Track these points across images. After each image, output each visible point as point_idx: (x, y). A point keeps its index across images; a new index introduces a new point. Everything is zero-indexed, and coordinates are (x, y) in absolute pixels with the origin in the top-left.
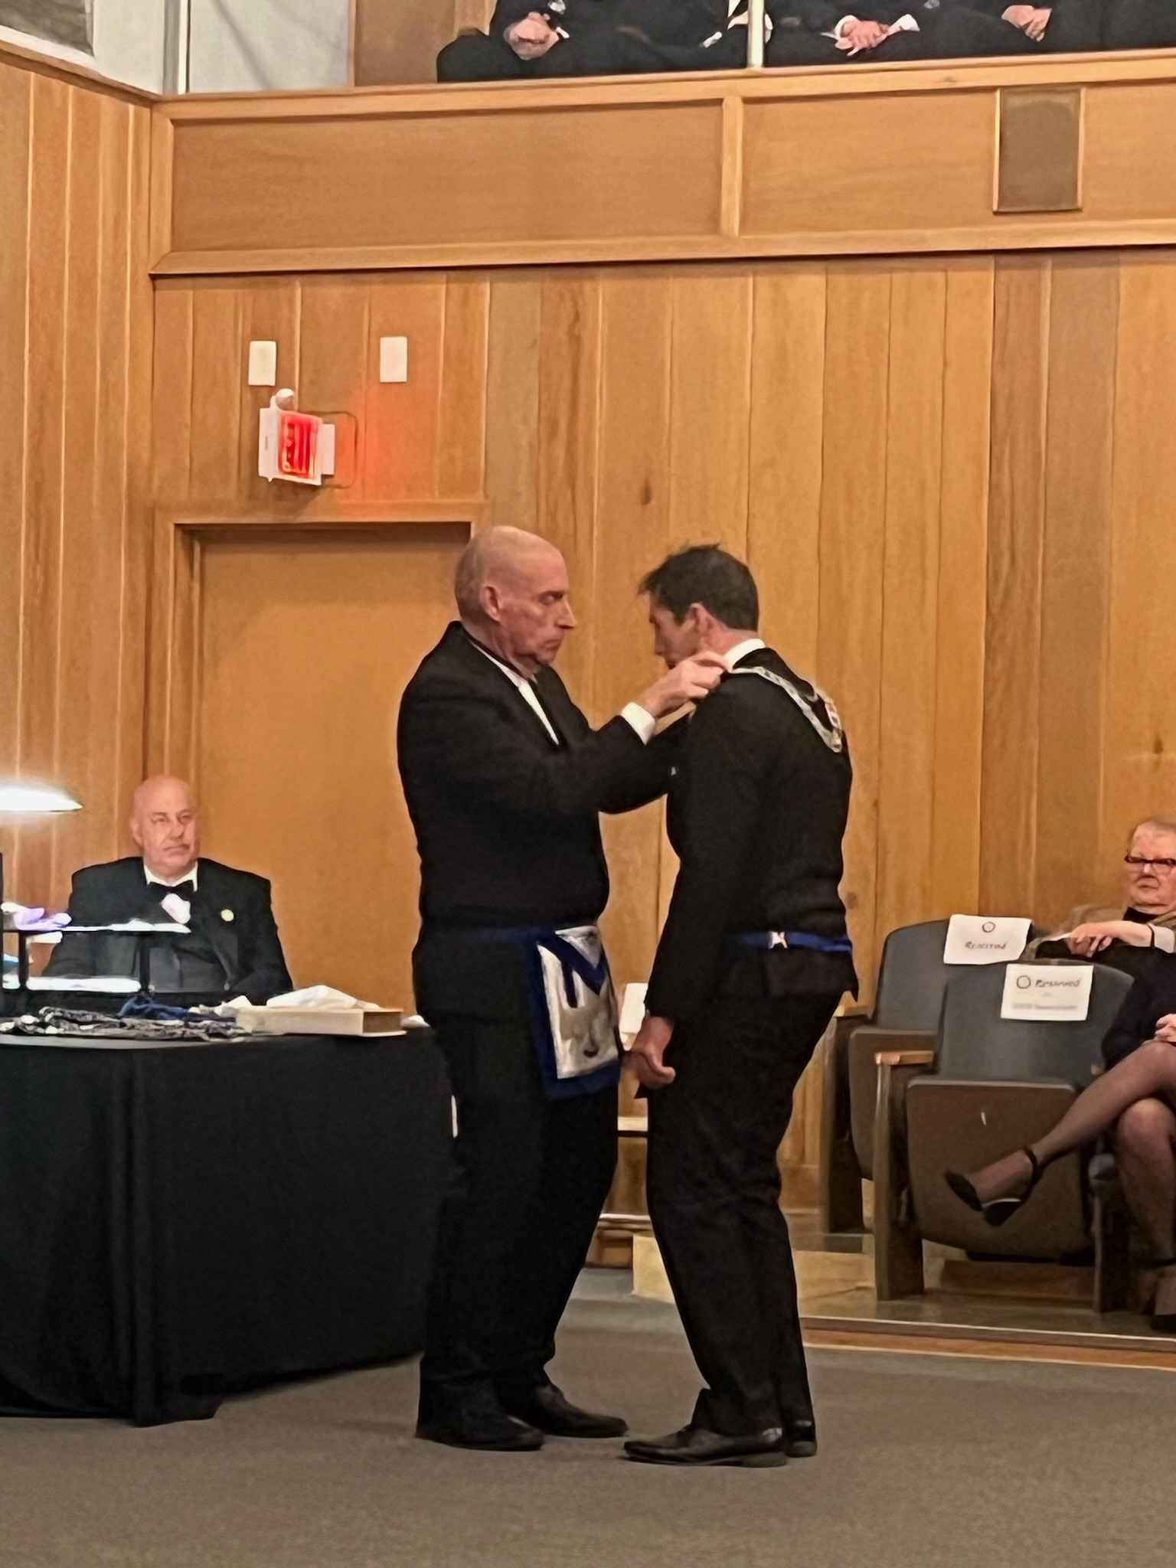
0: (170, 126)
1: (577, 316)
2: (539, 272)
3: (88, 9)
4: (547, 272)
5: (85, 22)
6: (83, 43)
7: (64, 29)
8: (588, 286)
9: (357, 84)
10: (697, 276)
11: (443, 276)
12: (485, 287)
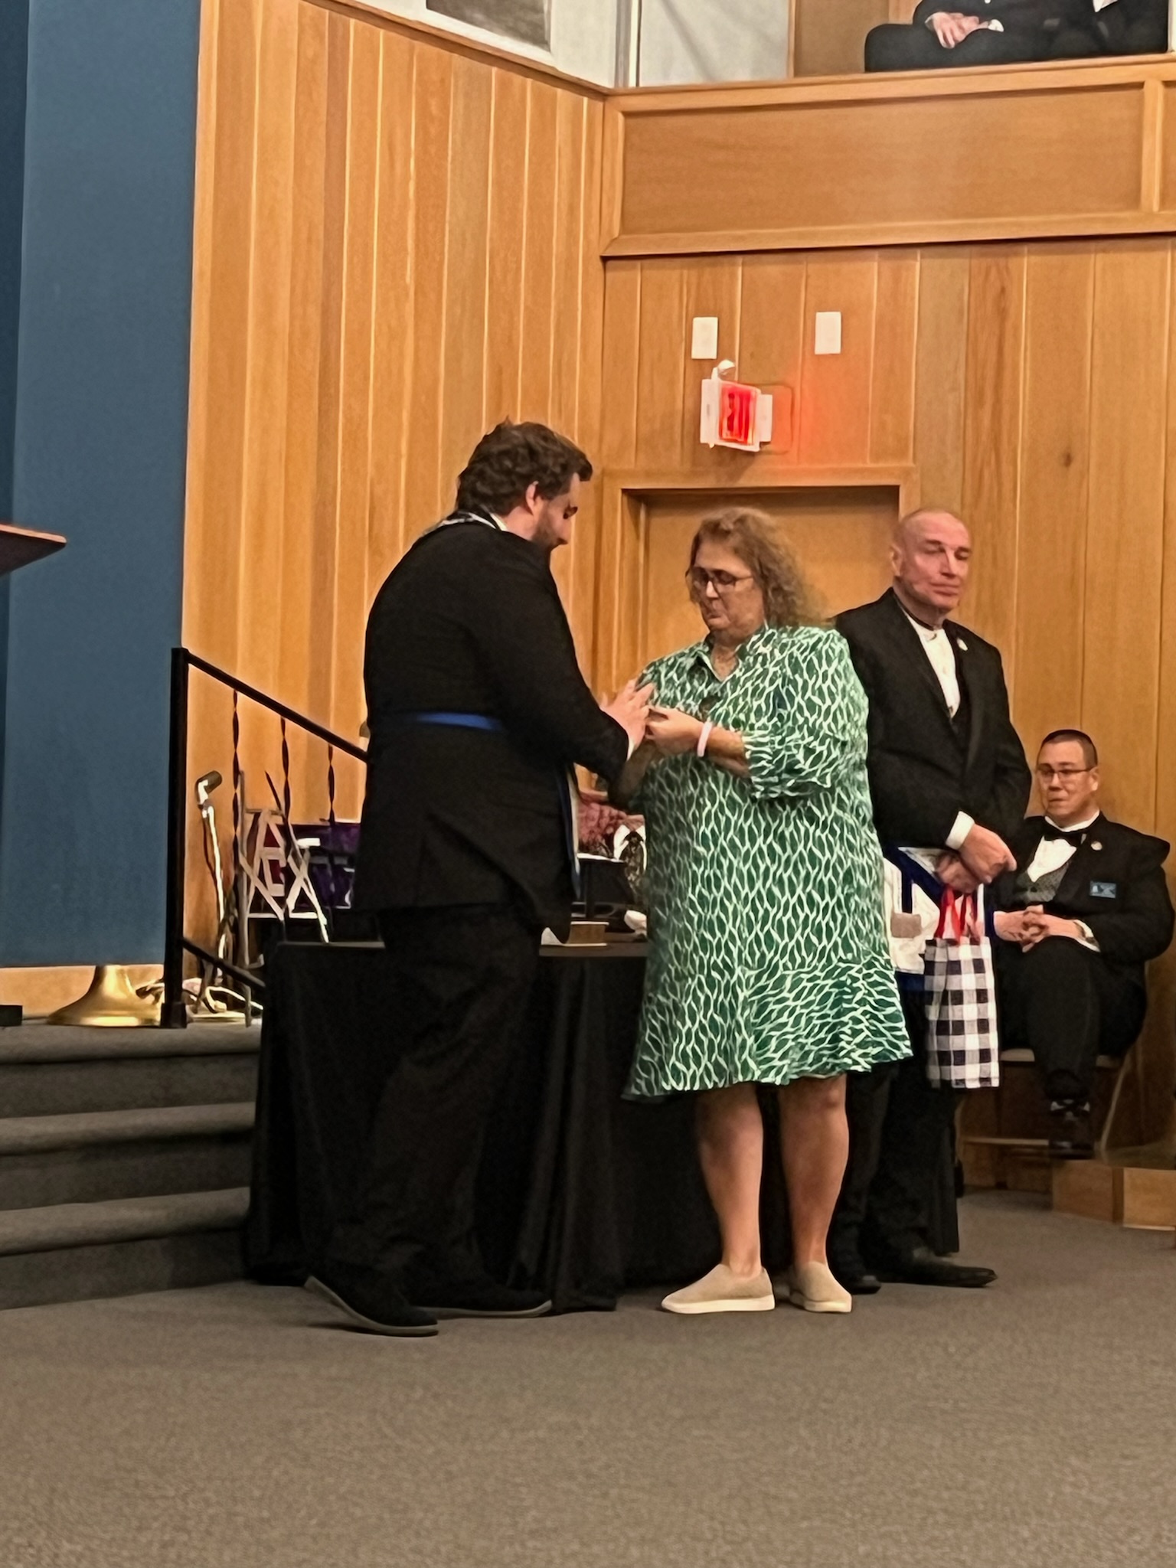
0: (621, 117)
1: (1003, 290)
2: (967, 249)
3: (546, 8)
4: (975, 249)
5: (542, 20)
6: (540, 39)
7: (524, 28)
8: (1013, 262)
9: (797, 73)
10: (1119, 250)
11: (876, 253)
12: (916, 264)
